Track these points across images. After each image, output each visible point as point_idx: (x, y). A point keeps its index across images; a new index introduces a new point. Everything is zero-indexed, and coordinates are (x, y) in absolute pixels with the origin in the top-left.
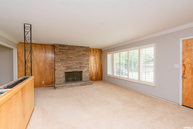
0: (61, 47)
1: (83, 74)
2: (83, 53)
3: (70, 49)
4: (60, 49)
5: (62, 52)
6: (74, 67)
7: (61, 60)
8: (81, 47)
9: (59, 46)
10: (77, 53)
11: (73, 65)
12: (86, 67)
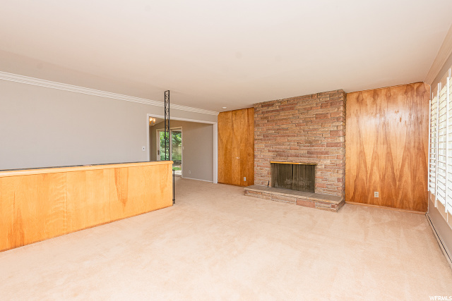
0: (265, 109)
1: (318, 174)
2: (320, 111)
3: (283, 110)
4: (262, 113)
5: (266, 118)
6: (293, 152)
7: (264, 136)
8: (312, 96)
9: (262, 107)
10: (301, 116)
11: (288, 147)
12: (327, 153)
